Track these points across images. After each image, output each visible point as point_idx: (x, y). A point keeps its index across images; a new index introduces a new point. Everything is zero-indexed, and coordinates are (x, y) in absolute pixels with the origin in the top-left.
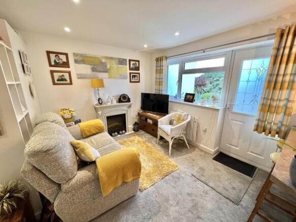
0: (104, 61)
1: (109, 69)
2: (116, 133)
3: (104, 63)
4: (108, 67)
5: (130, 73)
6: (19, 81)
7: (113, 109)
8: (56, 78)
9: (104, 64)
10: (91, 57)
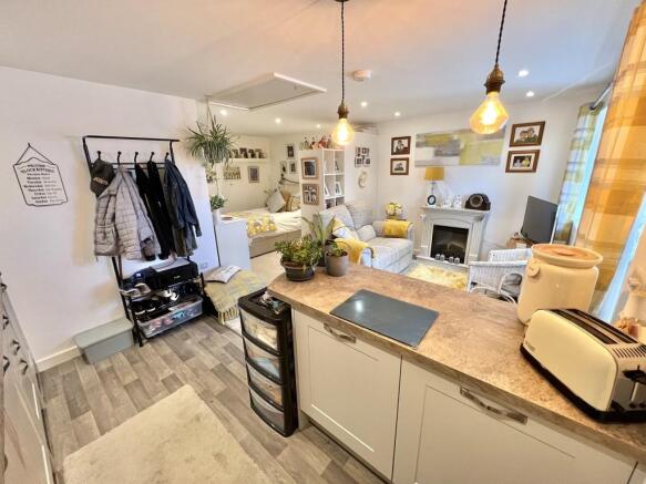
0: (456, 137)
1: (463, 150)
2: (443, 256)
3: (456, 141)
4: (462, 146)
5: (510, 153)
6: (342, 171)
7: (442, 216)
8: (394, 167)
9: (455, 143)
10: (438, 135)
